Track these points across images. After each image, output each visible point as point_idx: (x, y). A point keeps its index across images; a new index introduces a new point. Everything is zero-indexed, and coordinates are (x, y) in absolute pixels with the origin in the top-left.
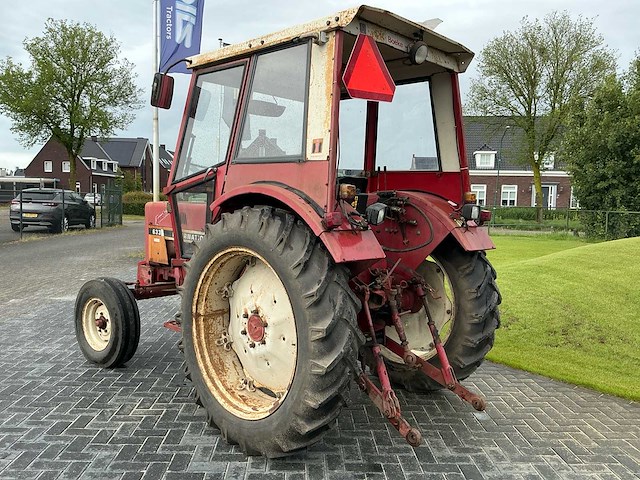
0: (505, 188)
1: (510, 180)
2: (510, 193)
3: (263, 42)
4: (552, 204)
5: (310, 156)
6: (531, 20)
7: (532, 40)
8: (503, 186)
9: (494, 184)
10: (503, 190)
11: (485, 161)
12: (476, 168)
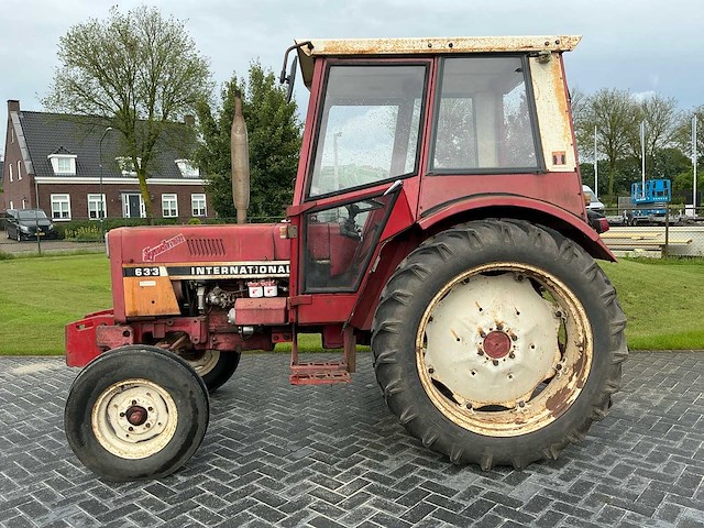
1: (95, 189)
2: (96, 202)
3: (451, 45)
4: (143, 214)
5: (550, 166)
6: (123, 12)
7: (123, 32)
8: (89, 195)
9: (78, 193)
10: (89, 200)
11: (64, 166)
12: (53, 175)
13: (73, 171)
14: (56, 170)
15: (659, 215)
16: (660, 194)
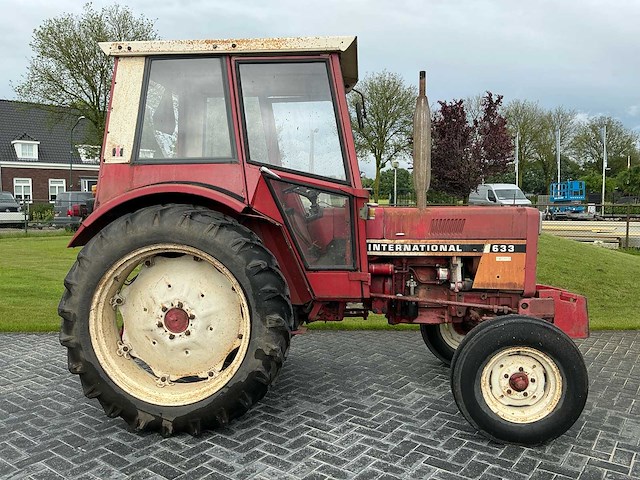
0: (52, 183)
1: (57, 174)
2: (57, 187)
6: (97, 10)
8: (50, 180)
9: (40, 178)
10: (50, 185)
11: (27, 152)
12: (16, 159)
13: (35, 156)
14: (19, 156)
15: (575, 212)
16: (576, 194)
